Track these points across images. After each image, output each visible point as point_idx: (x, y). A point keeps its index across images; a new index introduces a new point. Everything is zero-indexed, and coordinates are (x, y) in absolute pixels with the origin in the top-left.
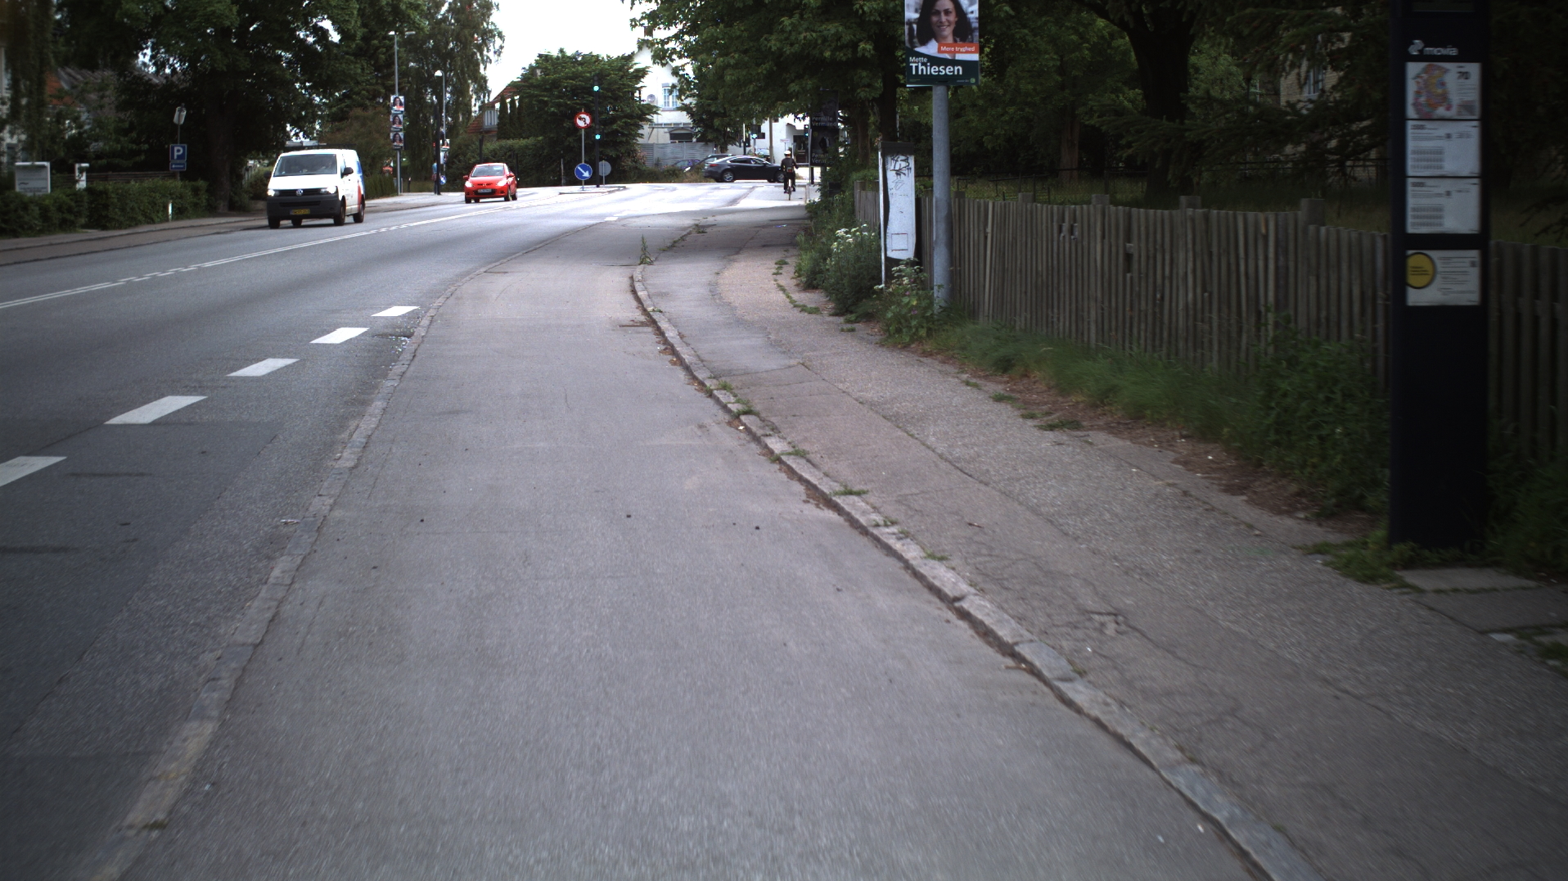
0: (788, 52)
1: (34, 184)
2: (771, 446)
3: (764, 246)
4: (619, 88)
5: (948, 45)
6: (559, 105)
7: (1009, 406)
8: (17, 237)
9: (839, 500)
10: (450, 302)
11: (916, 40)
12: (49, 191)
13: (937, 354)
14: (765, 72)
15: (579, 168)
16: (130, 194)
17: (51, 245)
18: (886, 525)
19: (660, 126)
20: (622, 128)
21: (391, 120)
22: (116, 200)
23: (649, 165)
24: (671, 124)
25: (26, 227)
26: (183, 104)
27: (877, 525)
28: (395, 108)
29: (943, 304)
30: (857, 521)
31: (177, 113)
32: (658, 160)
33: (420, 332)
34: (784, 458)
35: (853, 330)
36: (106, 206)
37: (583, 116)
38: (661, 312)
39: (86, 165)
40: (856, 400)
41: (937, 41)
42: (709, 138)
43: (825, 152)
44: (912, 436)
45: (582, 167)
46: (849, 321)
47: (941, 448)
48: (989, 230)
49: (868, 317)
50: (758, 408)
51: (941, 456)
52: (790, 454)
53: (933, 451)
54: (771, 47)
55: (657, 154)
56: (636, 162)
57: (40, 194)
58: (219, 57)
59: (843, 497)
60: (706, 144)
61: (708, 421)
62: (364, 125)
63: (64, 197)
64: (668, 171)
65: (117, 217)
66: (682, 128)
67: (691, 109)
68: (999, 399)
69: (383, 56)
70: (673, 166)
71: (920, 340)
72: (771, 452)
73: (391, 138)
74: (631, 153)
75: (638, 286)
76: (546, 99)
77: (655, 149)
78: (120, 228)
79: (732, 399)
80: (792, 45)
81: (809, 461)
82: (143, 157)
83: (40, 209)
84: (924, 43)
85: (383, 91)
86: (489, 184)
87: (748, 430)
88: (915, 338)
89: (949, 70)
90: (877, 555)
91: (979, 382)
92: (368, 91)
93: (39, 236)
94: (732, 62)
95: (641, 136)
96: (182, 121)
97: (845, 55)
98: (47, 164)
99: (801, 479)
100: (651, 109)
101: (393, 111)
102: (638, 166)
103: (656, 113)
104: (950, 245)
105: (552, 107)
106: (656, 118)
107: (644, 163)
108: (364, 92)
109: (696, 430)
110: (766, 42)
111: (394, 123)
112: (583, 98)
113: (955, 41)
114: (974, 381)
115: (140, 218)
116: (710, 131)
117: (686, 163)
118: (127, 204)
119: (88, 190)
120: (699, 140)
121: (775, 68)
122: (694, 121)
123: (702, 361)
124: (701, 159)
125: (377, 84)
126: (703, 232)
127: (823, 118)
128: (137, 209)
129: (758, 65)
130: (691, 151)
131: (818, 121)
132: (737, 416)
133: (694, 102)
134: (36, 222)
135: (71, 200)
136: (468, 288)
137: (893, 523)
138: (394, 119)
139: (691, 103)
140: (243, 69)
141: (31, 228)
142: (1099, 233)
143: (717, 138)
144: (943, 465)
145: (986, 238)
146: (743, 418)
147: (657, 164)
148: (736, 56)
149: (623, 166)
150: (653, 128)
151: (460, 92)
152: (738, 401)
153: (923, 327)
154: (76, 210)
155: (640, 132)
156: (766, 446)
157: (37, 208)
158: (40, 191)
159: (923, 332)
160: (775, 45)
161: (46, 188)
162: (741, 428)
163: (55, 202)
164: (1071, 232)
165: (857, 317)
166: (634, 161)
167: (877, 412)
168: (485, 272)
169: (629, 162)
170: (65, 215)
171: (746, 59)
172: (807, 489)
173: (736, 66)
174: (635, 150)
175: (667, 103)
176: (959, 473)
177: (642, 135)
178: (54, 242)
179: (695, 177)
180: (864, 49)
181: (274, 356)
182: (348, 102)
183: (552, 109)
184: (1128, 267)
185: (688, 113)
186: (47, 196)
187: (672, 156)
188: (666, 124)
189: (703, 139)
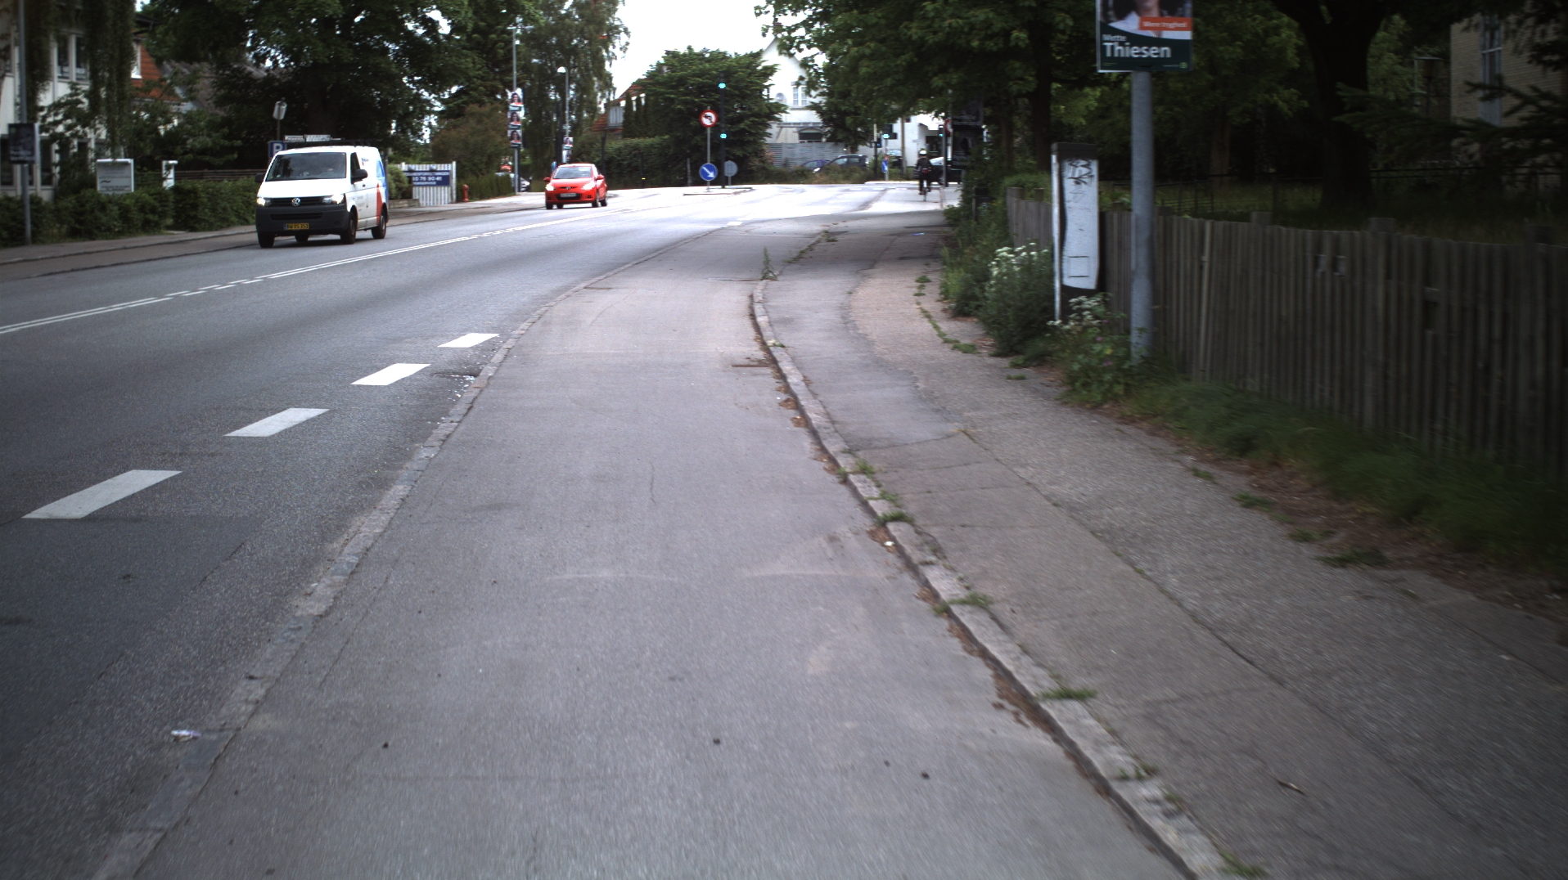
0: (931, 41)
1: (117, 182)
2: (934, 584)
3: (902, 259)
4: (746, 86)
5: (1153, 20)
6: (685, 103)
7: (1266, 517)
8: (94, 239)
9: (1052, 709)
10: (534, 326)
11: (1111, 13)
12: (133, 190)
13: (1142, 420)
14: (904, 64)
15: (705, 168)
16: (222, 194)
17: (125, 248)
18: (1139, 778)
19: (788, 125)
20: (750, 128)
21: (509, 117)
22: (205, 200)
23: (777, 165)
24: (799, 124)
25: (103, 228)
26: (283, 98)
27: (1124, 778)
28: (513, 104)
29: (1144, 353)
30: (1088, 763)
31: (277, 108)
32: (787, 160)
33: (488, 371)
34: (955, 609)
35: (1022, 378)
36: (195, 207)
37: (709, 114)
38: (783, 346)
39: (175, 162)
40: (1047, 498)
41: (1139, 14)
42: (840, 136)
43: (968, 153)
44: (1140, 572)
45: (707, 167)
46: (1015, 366)
47: (1191, 603)
48: (1206, 258)
49: (1040, 360)
50: (911, 509)
51: (1193, 616)
52: (963, 602)
53: (1180, 605)
54: (911, 36)
55: (785, 154)
56: (763, 162)
57: (121, 193)
58: (320, 49)
59: (1057, 704)
60: (836, 144)
61: (842, 530)
62: (480, 122)
63: (147, 196)
64: (796, 172)
65: (206, 218)
66: (812, 128)
67: (821, 107)
68: (1248, 503)
69: (501, 51)
70: (802, 166)
71: (1115, 399)
72: (934, 595)
73: (509, 135)
74: (759, 153)
75: (758, 309)
76: (672, 96)
77: (784, 150)
78: (210, 229)
79: (876, 492)
80: (935, 33)
81: (994, 618)
82: (236, 156)
83: (119, 209)
84: (1121, 16)
85: (501, 87)
86: (573, 187)
87: (898, 549)
88: (1109, 396)
89: (1152, 52)
90: (1133, 848)
91: (1213, 470)
92: (485, 87)
93: (118, 239)
94: (867, 51)
95: (769, 135)
96: (282, 117)
97: (996, 44)
98: (130, 161)
99: (984, 654)
100: (780, 108)
101: (511, 108)
102: (766, 165)
103: (784, 112)
104: (1153, 275)
105: (678, 104)
106: (785, 118)
107: (772, 163)
108: (481, 88)
109: (825, 544)
110: (905, 31)
111: (512, 120)
112: (711, 96)
113: (1162, 15)
114: (1203, 468)
115: (234, 219)
116: (840, 130)
117: (815, 163)
118: (218, 204)
119: (175, 189)
120: (829, 140)
121: (916, 60)
122: (824, 120)
123: (833, 422)
124: (831, 160)
125: (494, 79)
126: (833, 241)
127: (965, 117)
128: (229, 210)
129: (897, 56)
130: (821, 152)
131: (960, 120)
132: (883, 523)
133: (824, 101)
134: (116, 223)
135: (155, 199)
136: (561, 309)
137: (1152, 772)
138: (512, 116)
139: (820, 102)
140: (346, 61)
141: (109, 229)
142: (1381, 271)
143: (847, 138)
144: (1202, 636)
145: (1201, 267)
146: (891, 526)
147: (786, 164)
148: (872, 45)
149: (751, 167)
150: (782, 127)
151: (584, 89)
152: (883, 496)
153: (1119, 383)
154: (160, 209)
155: (768, 131)
156: (926, 583)
157: (116, 208)
158: (123, 190)
159: (1119, 389)
160: (916, 33)
161: (130, 186)
162: (889, 543)
163: (137, 202)
164: (1334, 265)
165: (1026, 360)
167: (1081, 524)
168: (585, 288)
169: (756, 162)
170: (147, 216)
171: (884, 49)
172: (997, 677)
173: (872, 57)
174: (763, 150)
175: (796, 102)
176: (1231, 654)
177: (771, 134)
178: (128, 246)
179: (825, 178)
180: (1018, 38)
181: (298, 404)
182: (465, 98)
183: (679, 107)
184: (1427, 322)
185: (818, 112)
186: (129, 195)
187: (801, 157)
188: (795, 124)
189: (833, 139)
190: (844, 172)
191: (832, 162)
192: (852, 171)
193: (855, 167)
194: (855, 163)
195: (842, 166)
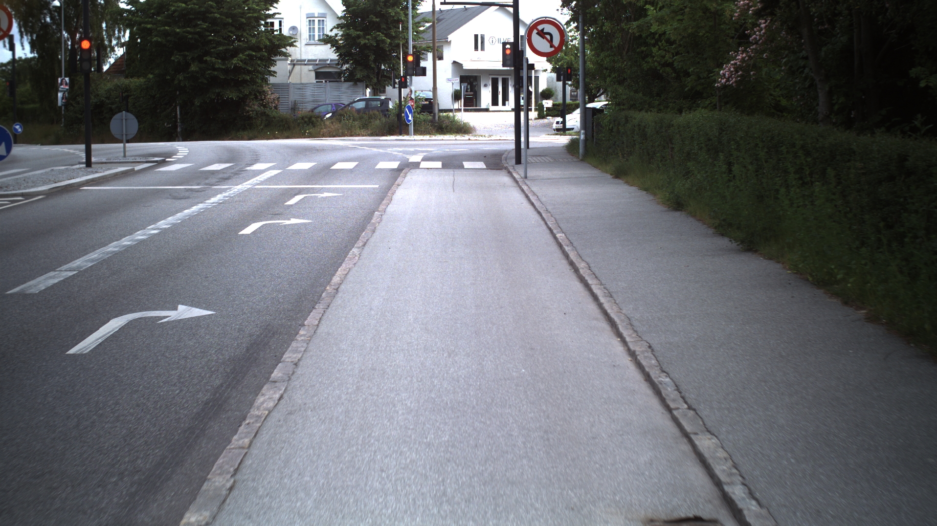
4: (243, 13)
6: (166, 34)
19: (301, 62)
20: (247, 64)
23: (284, 111)
24: (316, 60)
32: (295, 103)
42: (358, 76)
55: (293, 96)
56: (265, 106)
60: (355, 84)
64: (303, 118)
66: (330, 66)
67: (337, 41)
70: (312, 111)
74: (259, 95)
76: (149, 26)
77: (291, 90)
95: (273, 74)
100: (288, 41)
102: (267, 111)
103: (291, 45)
105: (156, 36)
107: (276, 108)
112: (196, 26)
116: (359, 68)
117: (330, 108)
120: (345, 81)
122: (340, 55)
124: (346, 103)
130: (336, 93)
133: (341, 33)
139: (336, 35)
143: (368, 77)
147: (294, 108)
149: (248, 112)
150: (294, 65)
155: (272, 69)
166: (262, 105)
169: (255, 107)
174: (264, 91)
175: (311, 37)
177: (275, 72)
179: (337, 126)
183: (155, 39)
185: (332, 46)
187: (311, 99)
188: (309, 61)
189: (352, 78)
190: (361, 118)
191: (349, 105)
192: (370, 117)
193: (376, 112)
194: (376, 108)
195: (359, 111)
